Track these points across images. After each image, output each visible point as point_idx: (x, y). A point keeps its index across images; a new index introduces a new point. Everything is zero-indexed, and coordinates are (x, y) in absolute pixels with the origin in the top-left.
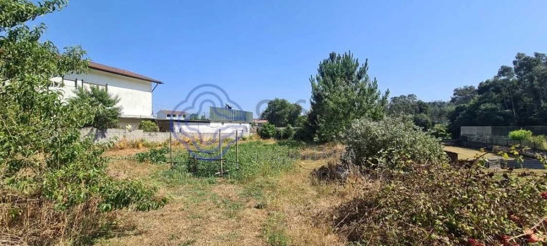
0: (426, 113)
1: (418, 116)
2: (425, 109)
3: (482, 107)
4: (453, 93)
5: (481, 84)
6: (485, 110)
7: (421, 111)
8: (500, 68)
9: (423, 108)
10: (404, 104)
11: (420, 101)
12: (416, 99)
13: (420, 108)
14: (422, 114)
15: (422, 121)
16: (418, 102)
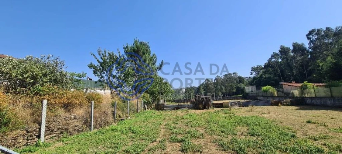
0: (243, 83)
1: (239, 85)
2: (242, 81)
3: (264, 76)
4: (251, 70)
5: (265, 64)
6: (265, 78)
7: (240, 82)
8: (272, 54)
9: (241, 80)
10: (230, 79)
11: (239, 76)
12: (237, 75)
13: (240, 80)
14: (241, 84)
15: (241, 88)
16: (238, 77)
